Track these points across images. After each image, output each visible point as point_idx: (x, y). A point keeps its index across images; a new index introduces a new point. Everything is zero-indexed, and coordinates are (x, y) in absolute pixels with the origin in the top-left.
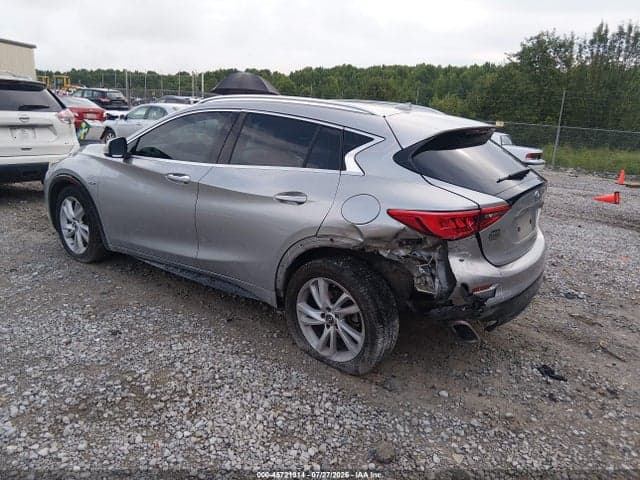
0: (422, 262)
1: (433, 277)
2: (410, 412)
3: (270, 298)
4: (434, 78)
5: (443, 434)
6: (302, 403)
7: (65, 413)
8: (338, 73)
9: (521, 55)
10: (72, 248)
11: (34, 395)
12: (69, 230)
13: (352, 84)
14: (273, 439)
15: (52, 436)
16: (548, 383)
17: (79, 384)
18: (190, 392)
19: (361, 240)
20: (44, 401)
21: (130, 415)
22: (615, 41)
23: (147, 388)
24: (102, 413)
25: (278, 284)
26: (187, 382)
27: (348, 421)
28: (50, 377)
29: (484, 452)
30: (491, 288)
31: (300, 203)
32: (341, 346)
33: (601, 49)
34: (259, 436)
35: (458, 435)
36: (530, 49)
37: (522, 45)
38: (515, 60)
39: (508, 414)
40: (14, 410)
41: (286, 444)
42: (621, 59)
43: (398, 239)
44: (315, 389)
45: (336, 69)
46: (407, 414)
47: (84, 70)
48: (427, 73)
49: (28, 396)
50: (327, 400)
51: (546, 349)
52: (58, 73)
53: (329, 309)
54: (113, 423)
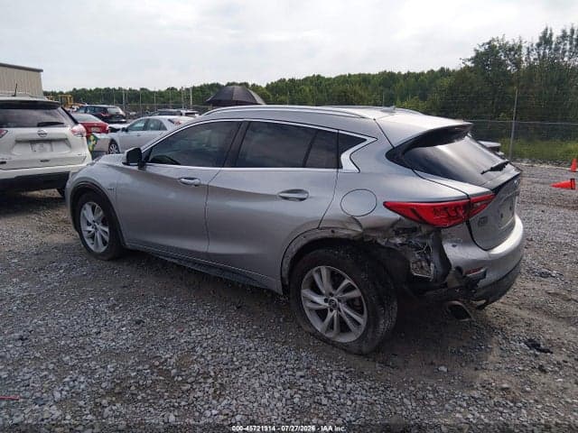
0: (418, 248)
1: (429, 262)
2: (414, 386)
3: (277, 286)
4: (395, 83)
5: (447, 406)
6: (314, 382)
7: (103, 397)
8: (309, 83)
9: (474, 60)
10: (92, 247)
11: (74, 381)
12: (90, 232)
13: (322, 92)
14: (293, 415)
15: (94, 418)
16: (536, 356)
17: (112, 370)
18: (212, 374)
19: (360, 230)
20: (82, 386)
21: (162, 397)
22: (560, 43)
23: (174, 371)
24: (136, 395)
25: (283, 273)
26: (208, 364)
27: (359, 397)
28: (85, 364)
29: (486, 421)
30: (482, 270)
31: (302, 199)
32: (344, 328)
33: (547, 51)
34: (280, 412)
35: (461, 406)
36: (482, 54)
37: (475, 50)
38: (469, 64)
39: (505, 386)
40: (58, 395)
41: (305, 419)
42: (566, 59)
43: (395, 229)
44: (324, 368)
45: (306, 79)
46: (413, 389)
47: (83, 89)
48: (388, 79)
49: (68, 382)
50: (337, 378)
51: (529, 325)
52: (61, 93)
53: (331, 295)
54: (147, 404)
